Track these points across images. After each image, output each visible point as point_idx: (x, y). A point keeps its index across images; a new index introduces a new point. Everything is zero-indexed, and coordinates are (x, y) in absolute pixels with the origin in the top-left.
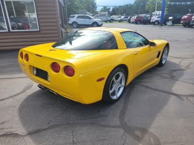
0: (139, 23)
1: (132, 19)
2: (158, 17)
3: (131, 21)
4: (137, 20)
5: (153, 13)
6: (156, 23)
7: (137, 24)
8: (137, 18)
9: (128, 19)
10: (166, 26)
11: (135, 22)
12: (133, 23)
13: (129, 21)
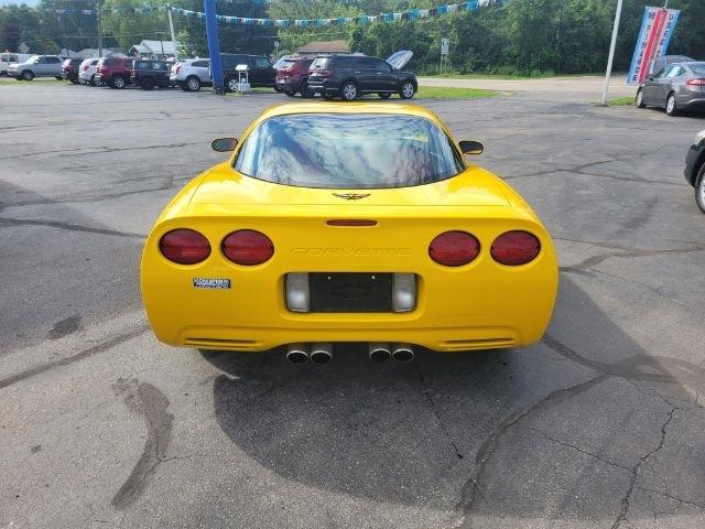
0: (120, 83)
1: (86, 68)
2: (194, 64)
3: (82, 74)
4: (111, 72)
5: (136, 47)
6: (193, 84)
7: (114, 87)
8: (106, 63)
9: (67, 69)
10: (236, 94)
11: (102, 79)
12: (92, 83)
13: (72, 76)
